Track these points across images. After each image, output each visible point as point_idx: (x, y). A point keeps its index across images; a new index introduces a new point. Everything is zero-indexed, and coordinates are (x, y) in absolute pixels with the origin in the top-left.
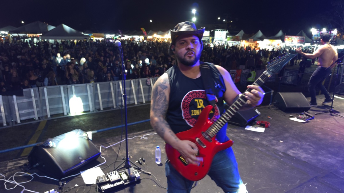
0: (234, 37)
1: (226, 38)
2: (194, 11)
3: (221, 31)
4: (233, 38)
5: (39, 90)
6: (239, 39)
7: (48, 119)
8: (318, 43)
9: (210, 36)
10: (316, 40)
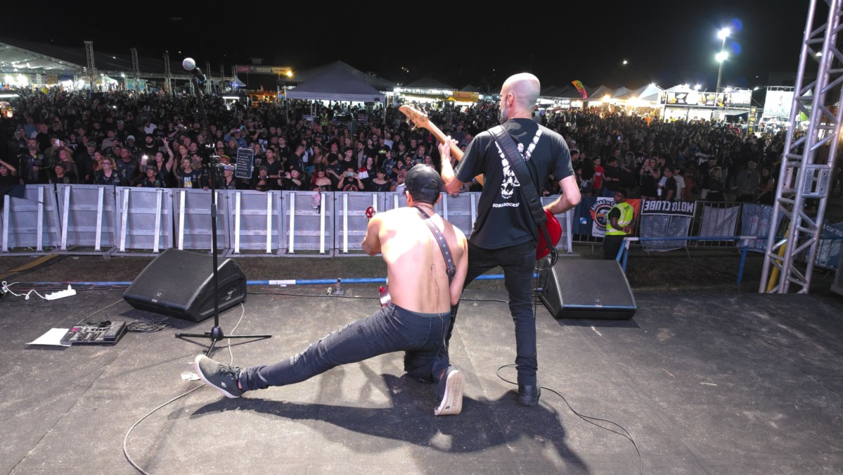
2: (724, 33)
5: (56, 189)
7: (61, 253)
9: (753, 103)
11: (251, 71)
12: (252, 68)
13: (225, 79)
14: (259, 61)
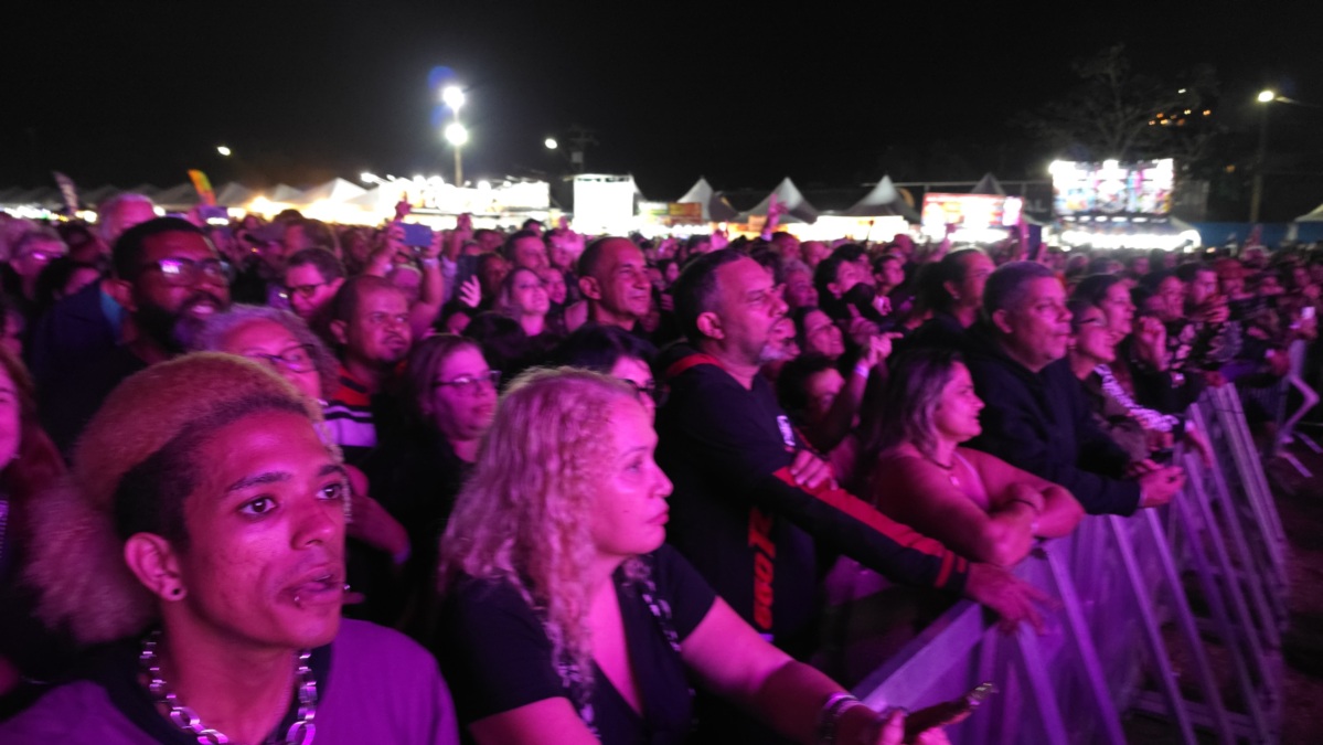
0: (673, 206)
1: (636, 211)
2: (453, 96)
3: (608, 180)
4: (668, 212)
6: (699, 215)
8: (1085, 224)
9: (552, 205)
10: (1077, 214)
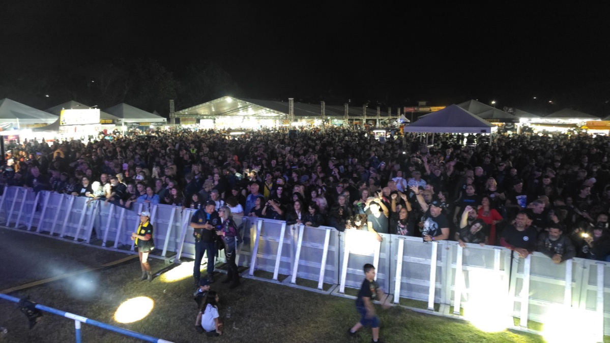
11: (415, 110)
12: (416, 109)
13: (391, 117)
14: (424, 103)
